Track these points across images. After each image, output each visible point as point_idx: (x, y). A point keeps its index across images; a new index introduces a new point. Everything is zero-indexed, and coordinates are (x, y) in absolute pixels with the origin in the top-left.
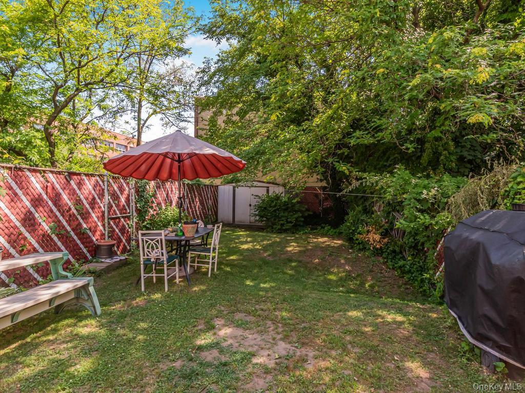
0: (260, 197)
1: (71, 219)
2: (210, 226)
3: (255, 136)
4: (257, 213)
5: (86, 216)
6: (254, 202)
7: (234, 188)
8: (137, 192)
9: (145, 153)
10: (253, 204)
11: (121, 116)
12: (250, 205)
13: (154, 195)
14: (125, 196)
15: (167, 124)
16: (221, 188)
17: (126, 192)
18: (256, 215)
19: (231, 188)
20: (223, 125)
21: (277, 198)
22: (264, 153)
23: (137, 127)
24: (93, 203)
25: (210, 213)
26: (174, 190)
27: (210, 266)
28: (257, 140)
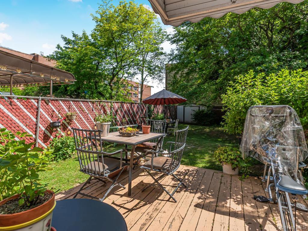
0: (195, 111)
1: (132, 117)
2: (174, 121)
3: (193, 85)
4: (193, 117)
5: (136, 117)
6: (193, 113)
7: (184, 107)
8: (148, 108)
9: (156, 98)
10: (192, 114)
11: (135, 76)
12: (191, 114)
13: (153, 110)
14: (145, 110)
15: (153, 78)
16: (178, 107)
17: (145, 109)
18: (193, 118)
19: (183, 107)
20: (179, 78)
21: (203, 111)
22: (196, 93)
23: (141, 81)
24: (137, 112)
25: (174, 117)
26: (160, 108)
27: (175, 134)
28: (194, 87)
